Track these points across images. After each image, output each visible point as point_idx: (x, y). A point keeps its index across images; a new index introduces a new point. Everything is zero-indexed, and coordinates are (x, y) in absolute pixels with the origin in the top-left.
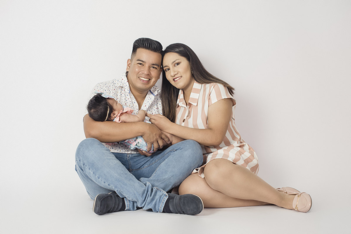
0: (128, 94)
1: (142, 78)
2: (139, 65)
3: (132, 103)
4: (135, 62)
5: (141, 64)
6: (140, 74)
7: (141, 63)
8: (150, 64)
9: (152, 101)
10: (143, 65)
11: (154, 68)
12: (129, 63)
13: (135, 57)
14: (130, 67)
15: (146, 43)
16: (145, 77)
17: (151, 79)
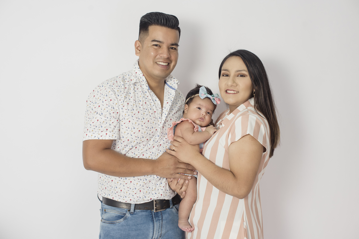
0: (147, 91)
1: (160, 63)
2: (155, 47)
3: (153, 101)
4: (148, 43)
5: (156, 45)
6: (157, 59)
7: (158, 45)
8: (169, 45)
9: (174, 97)
10: (160, 47)
11: (172, 48)
12: (138, 45)
13: (148, 38)
14: (140, 51)
15: (161, 19)
16: (164, 61)
17: (171, 63)
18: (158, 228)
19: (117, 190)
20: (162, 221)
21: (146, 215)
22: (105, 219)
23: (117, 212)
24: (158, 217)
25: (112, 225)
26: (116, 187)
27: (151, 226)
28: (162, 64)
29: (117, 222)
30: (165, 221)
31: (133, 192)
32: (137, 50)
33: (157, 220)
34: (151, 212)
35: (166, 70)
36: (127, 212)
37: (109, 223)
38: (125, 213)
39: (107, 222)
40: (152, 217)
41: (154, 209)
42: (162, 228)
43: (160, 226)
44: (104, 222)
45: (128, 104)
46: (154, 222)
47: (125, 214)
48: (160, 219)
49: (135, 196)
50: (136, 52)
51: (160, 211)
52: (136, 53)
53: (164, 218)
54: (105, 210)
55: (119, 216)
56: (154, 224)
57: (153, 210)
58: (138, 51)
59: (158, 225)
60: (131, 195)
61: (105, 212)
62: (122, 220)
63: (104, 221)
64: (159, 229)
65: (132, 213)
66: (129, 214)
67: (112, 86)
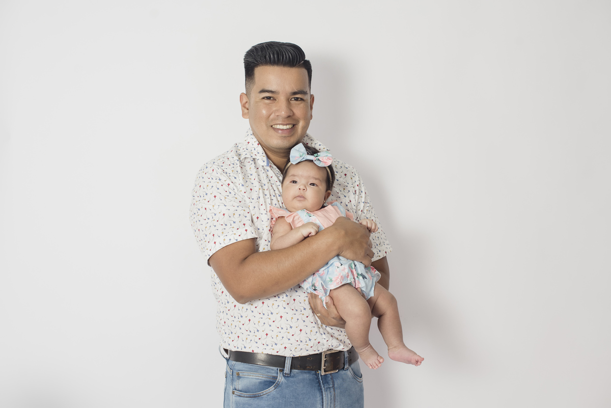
1: (278, 127)
2: (267, 101)
4: (256, 96)
5: (269, 98)
6: (272, 120)
7: (270, 96)
8: (289, 95)
10: (274, 99)
11: (297, 99)
12: (244, 101)
13: (255, 86)
14: (248, 109)
15: (269, 54)
16: (283, 123)
17: (297, 124)
18: (329, 402)
19: (259, 335)
20: (334, 391)
21: (310, 380)
22: (240, 389)
23: (262, 376)
24: (328, 383)
25: (256, 399)
26: (258, 331)
27: (319, 398)
28: (281, 127)
29: (264, 393)
30: (339, 391)
31: (289, 333)
32: (243, 108)
33: (327, 388)
34: (317, 375)
35: (290, 136)
36: (277, 373)
37: (251, 397)
38: (275, 375)
39: (245, 396)
40: (319, 382)
41: (320, 370)
42: (335, 401)
43: (332, 398)
44: (240, 396)
45: (251, 189)
46: (322, 392)
47: (276, 378)
48: (331, 386)
49: (293, 339)
50: (243, 111)
51: (330, 373)
52: (244, 115)
53: (336, 385)
54: (238, 374)
55: (265, 381)
56: (322, 396)
57: (319, 372)
58: (246, 111)
59: (329, 396)
60: (285, 340)
61: (239, 377)
62: (272, 388)
63: (239, 394)
64: (331, 403)
65: (288, 374)
66: (283, 378)
67: (222, 166)
